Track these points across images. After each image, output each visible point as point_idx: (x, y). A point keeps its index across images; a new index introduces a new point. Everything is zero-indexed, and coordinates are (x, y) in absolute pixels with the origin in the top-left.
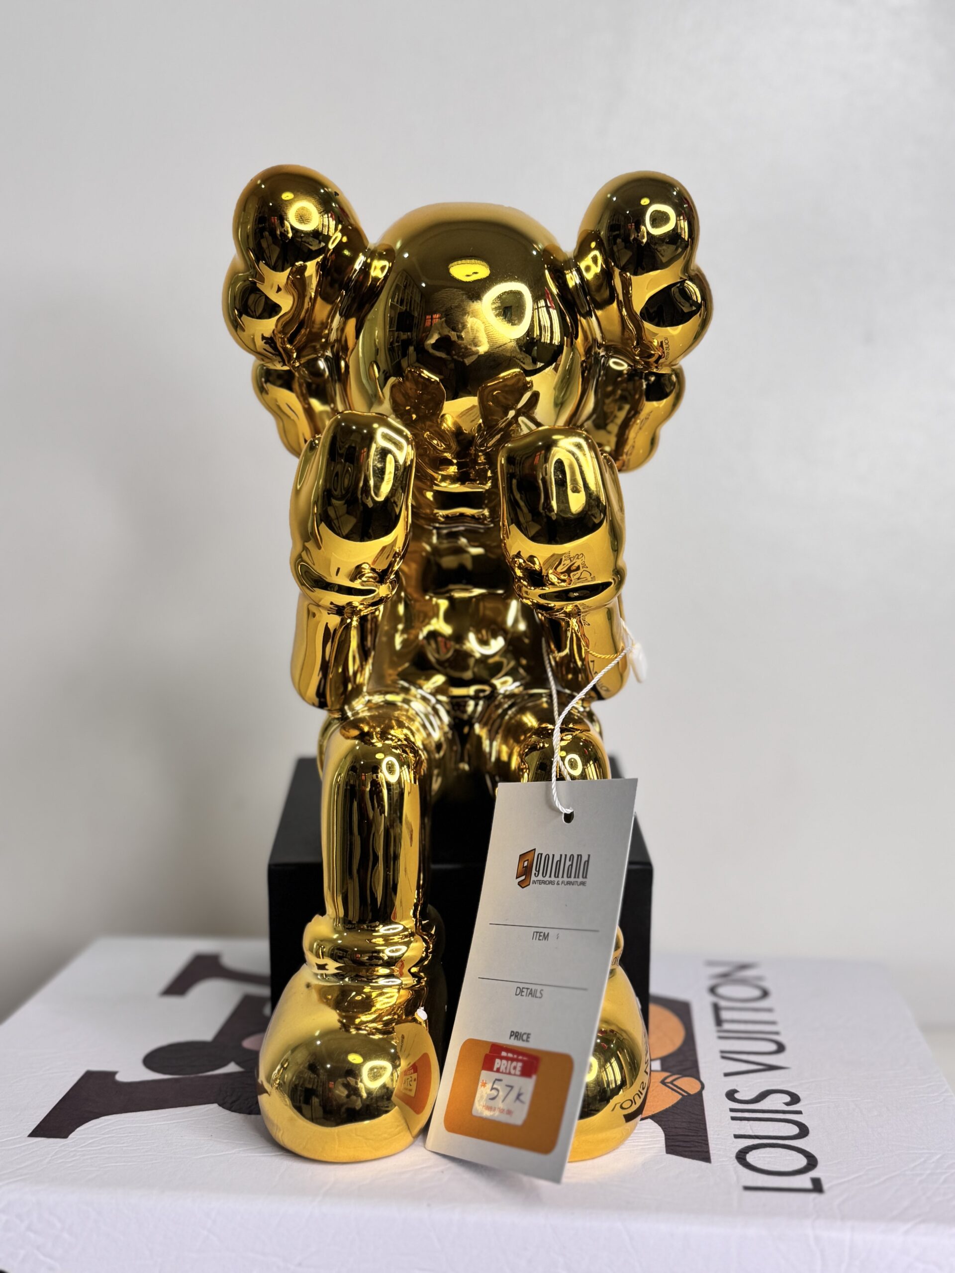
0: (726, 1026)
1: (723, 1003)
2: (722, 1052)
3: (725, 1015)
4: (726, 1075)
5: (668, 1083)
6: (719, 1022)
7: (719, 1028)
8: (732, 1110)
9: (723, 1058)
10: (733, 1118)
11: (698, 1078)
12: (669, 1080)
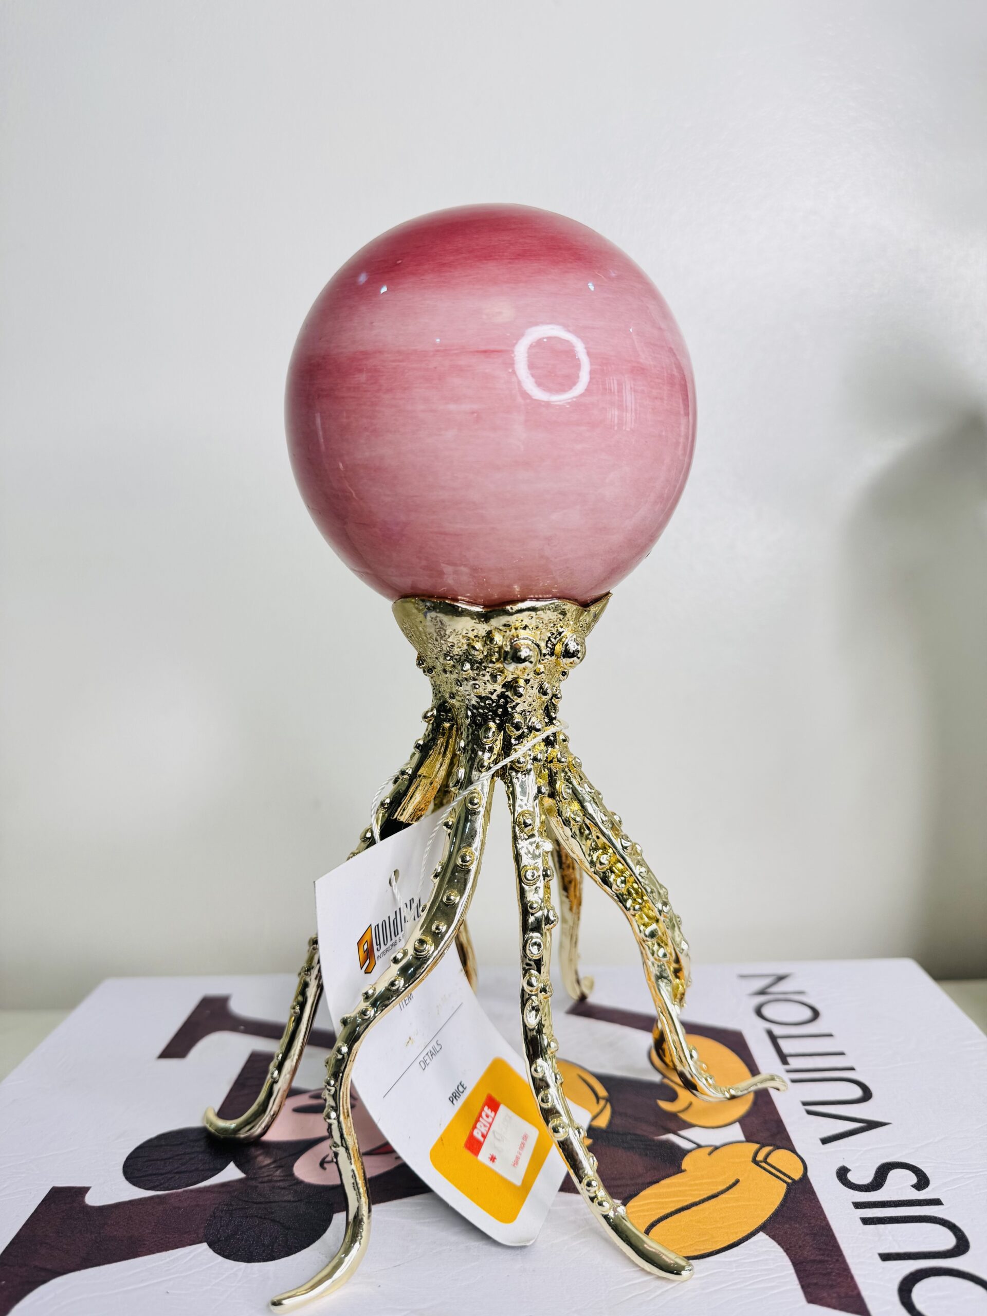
0: (794, 1063)
1: (778, 1030)
2: (805, 1104)
3: (787, 1046)
4: (825, 1141)
5: (761, 1162)
6: (784, 1058)
7: (787, 1067)
8: (858, 1205)
9: (809, 1113)
10: (866, 1221)
11: (794, 1151)
12: (760, 1157)
